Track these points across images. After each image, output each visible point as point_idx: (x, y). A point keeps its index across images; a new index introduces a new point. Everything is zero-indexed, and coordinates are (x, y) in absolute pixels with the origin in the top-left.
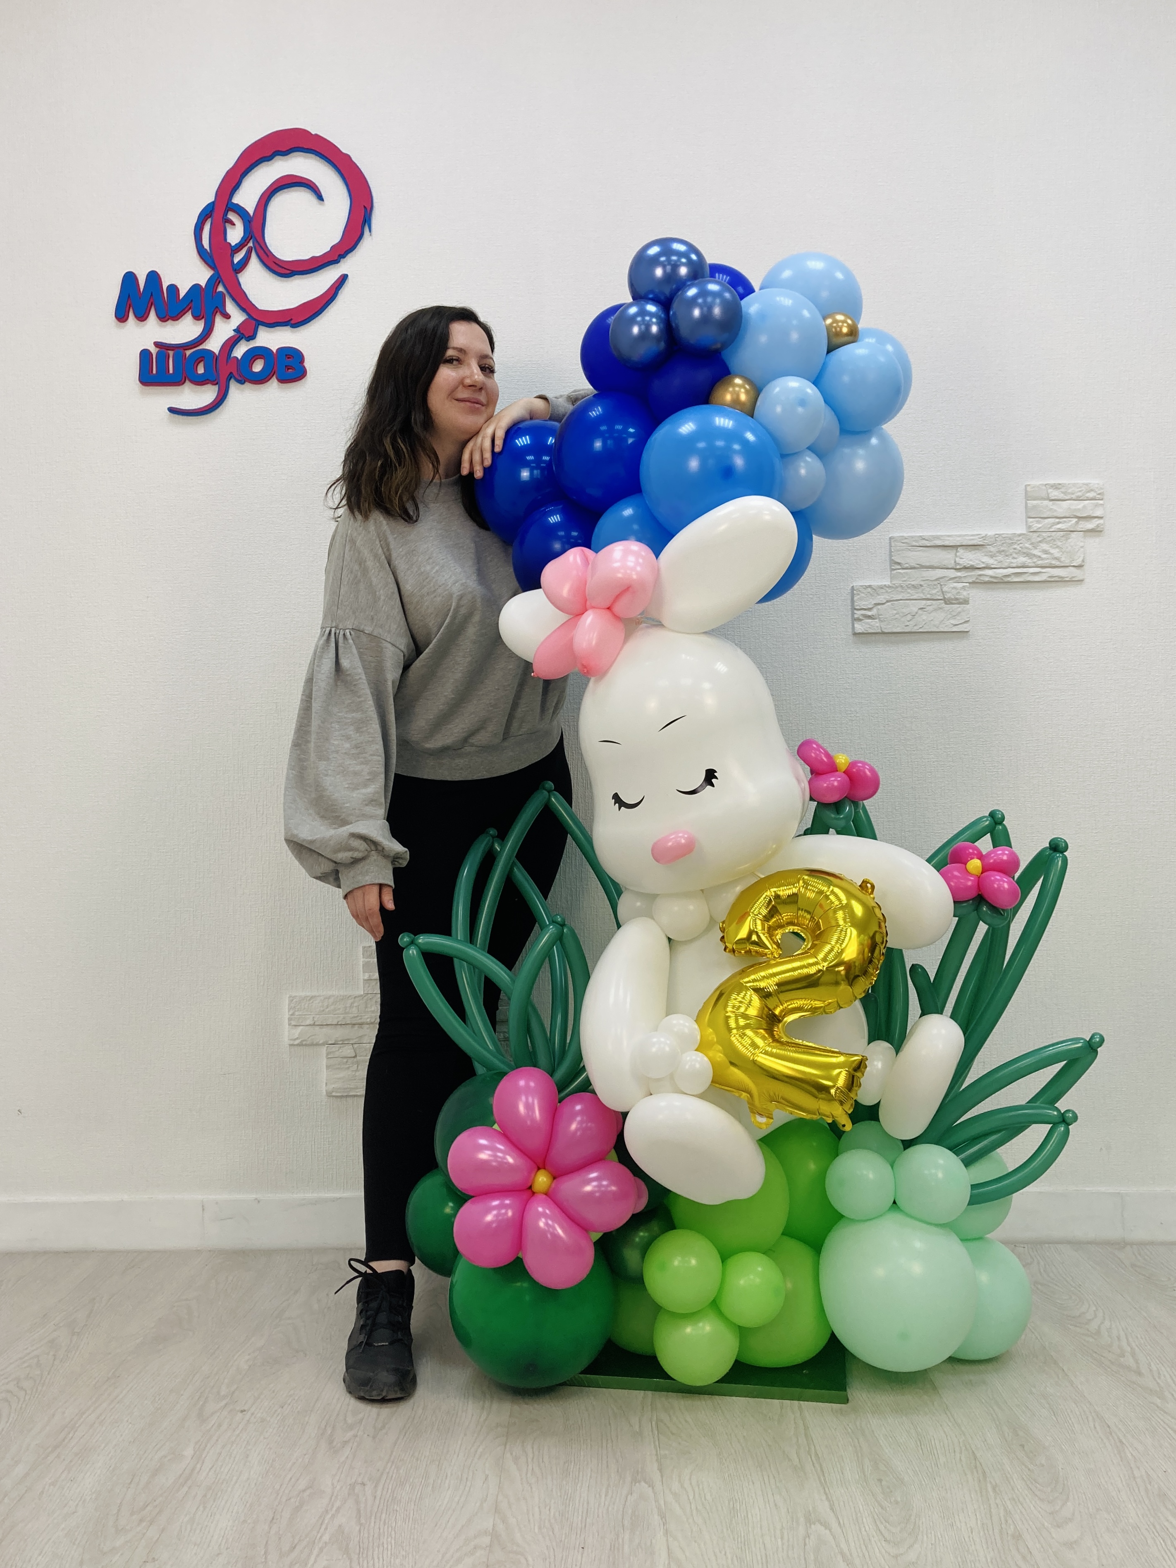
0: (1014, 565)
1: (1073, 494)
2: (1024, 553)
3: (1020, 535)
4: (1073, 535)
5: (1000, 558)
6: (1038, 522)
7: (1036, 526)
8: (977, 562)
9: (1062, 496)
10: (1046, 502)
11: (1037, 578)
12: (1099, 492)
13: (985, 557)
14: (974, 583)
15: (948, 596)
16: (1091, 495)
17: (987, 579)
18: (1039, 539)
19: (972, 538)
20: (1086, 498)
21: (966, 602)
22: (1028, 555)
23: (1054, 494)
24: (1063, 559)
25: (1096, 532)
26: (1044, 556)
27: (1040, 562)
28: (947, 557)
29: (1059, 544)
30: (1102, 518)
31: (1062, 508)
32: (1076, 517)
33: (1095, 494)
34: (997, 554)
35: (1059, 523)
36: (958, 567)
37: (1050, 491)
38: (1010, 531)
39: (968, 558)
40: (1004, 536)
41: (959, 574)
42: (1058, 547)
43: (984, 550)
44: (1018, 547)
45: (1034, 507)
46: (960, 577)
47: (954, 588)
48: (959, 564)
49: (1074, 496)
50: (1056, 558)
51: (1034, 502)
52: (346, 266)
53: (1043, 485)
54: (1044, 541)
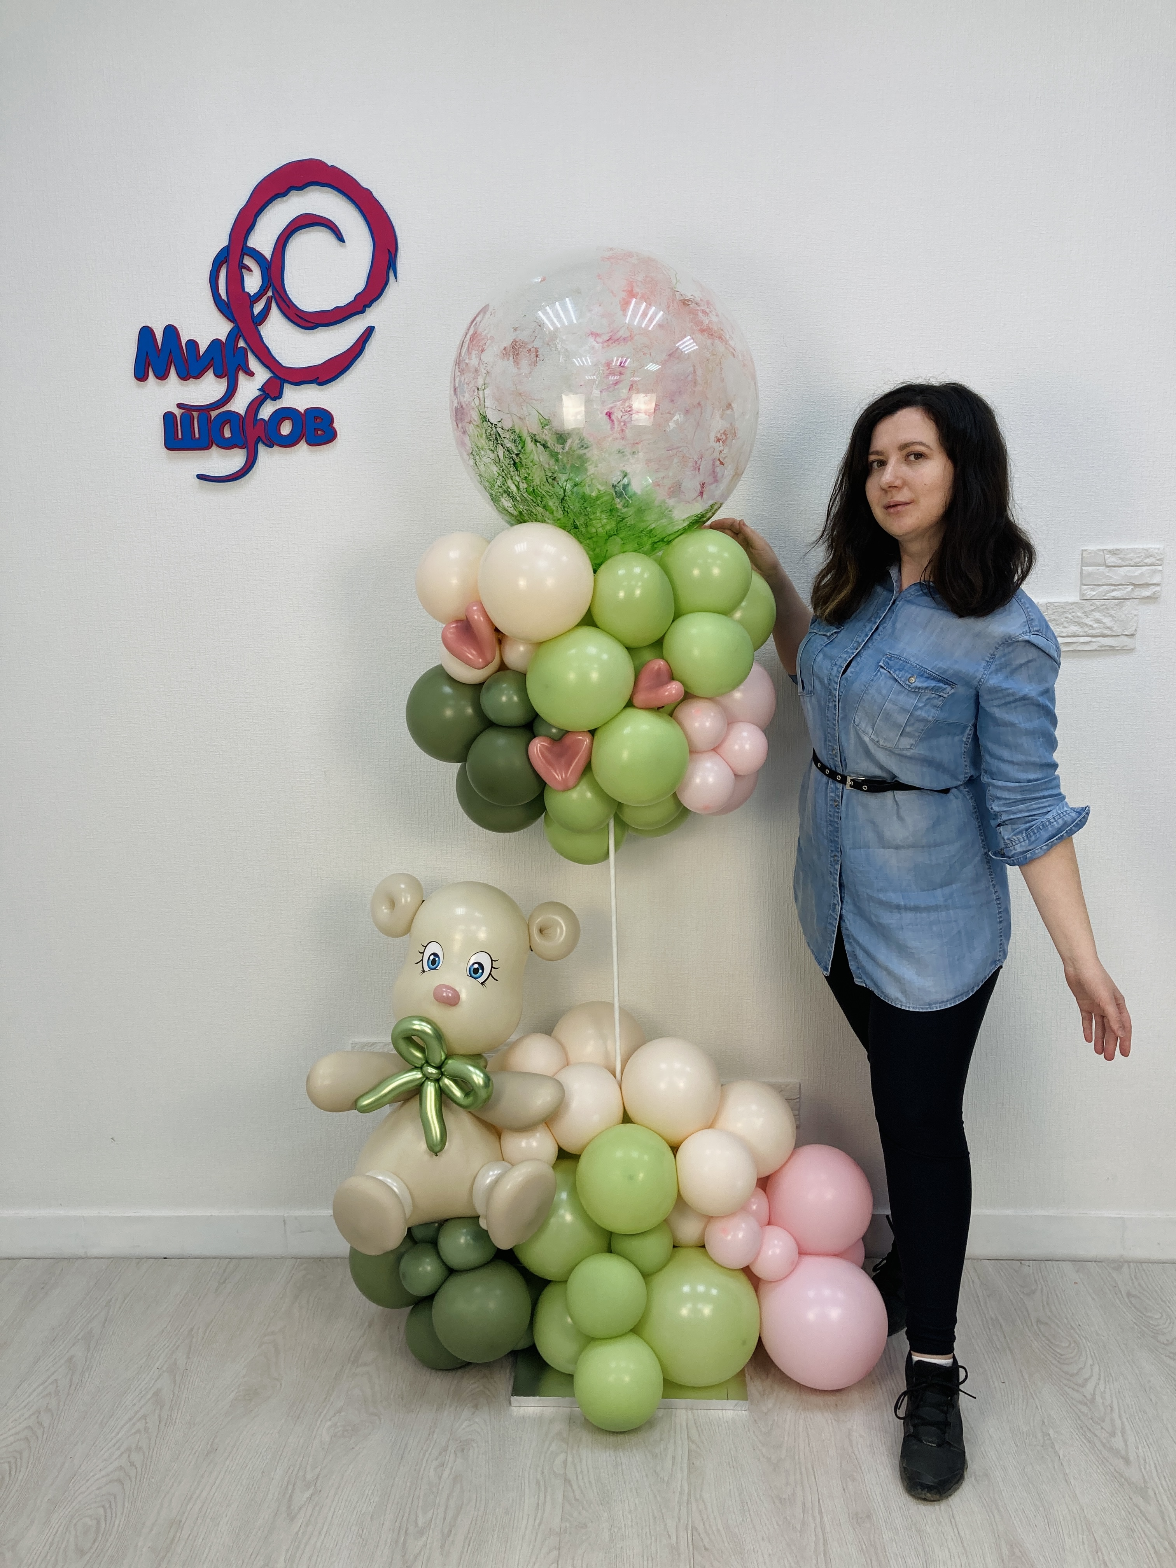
1: (1131, 560)
2: (1076, 622)
3: (1073, 604)
4: (1128, 603)
6: (1092, 590)
7: (1090, 593)
9: (1120, 562)
10: (1102, 569)
11: (1087, 648)
12: (1159, 558)
16: (1148, 561)
18: (1092, 608)
20: (1144, 564)
22: (1079, 624)
23: (1111, 560)
24: (1114, 628)
25: (1153, 599)
26: (1095, 625)
27: (1091, 632)
29: (1113, 612)
30: (1159, 585)
31: (1116, 575)
32: (1132, 584)
33: (1154, 560)
35: (1114, 590)
37: (1107, 556)
38: (1063, 599)
40: (1056, 604)
42: (1111, 616)
44: (1071, 616)
45: (1090, 574)
49: (1132, 563)
50: (1108, 628)
51: (1090, 569)
52: (372, 317)
53: (1099, 550)
54: (1097, 609)
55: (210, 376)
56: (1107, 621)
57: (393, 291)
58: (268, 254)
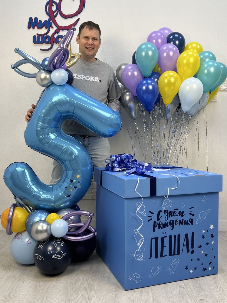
52: (79, 16)
57: (84, 11)
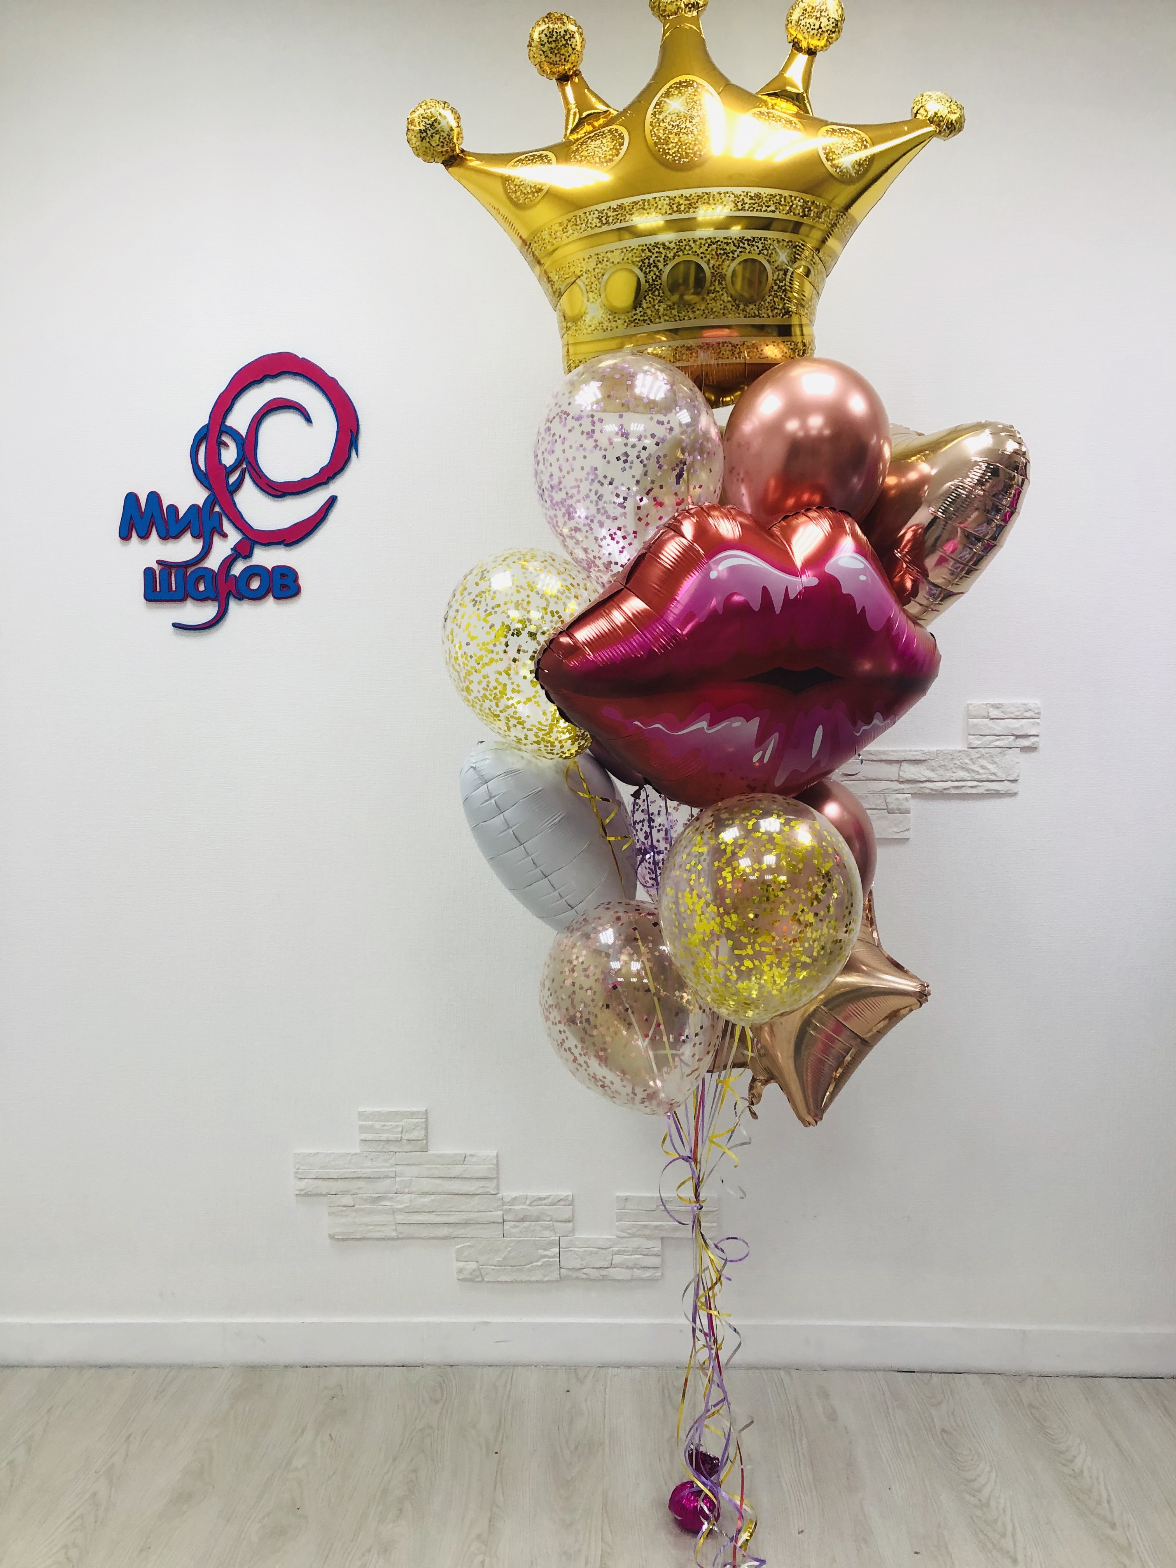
0: (954, 779)
1: (1012, 713)
2: (963, 768)
3: (960, 752)
4: (1010, 751)
5: (941, 772)
6: (977, 739)
7: (976, 742)
8: (919, 775)
9: (1002, 715)
10: (986, 721)
11: (974, 791)
12: (1037, 711)
13: (928, 771)
14: (915, 793)
15: (890, 807)
16: (1028, 714)
17: (928, 791)
18: (978, 755)
19: (915, 753)
20: (1024, 718)
21: (908, 812)
22: (967, 770)
23: (994, 713)
24: (998, 774)
25: (1032, 749)
26: (981, 771)
27: (977, 777)
28: (892, 771)
29: (996, 760)
30: (1038, 736)
31: (999, 727)
32: (1013, 735)
33: (1033, 714)
34: (938, 769)
35: (997, 740)
36: (901, 780)
37: (990, 710)
38: (952, 748)
39: (910, 771)
40: (945, 752)
41: (902, 786)
42: (995, 763)
43: (926, 764)
44: (958, 763)
45: (975, 725)
46: (903, 789)
47: (897, 799)
48: (902, 777)
49: (1013, 716)
50: (994, 774)
51: (975, 721)
52: (335, 488)
53: (983, 704)
54: (982, 756)
55: (187, 538)
56: (992, 768)
57: (355, 465)
58: (243, 432)
